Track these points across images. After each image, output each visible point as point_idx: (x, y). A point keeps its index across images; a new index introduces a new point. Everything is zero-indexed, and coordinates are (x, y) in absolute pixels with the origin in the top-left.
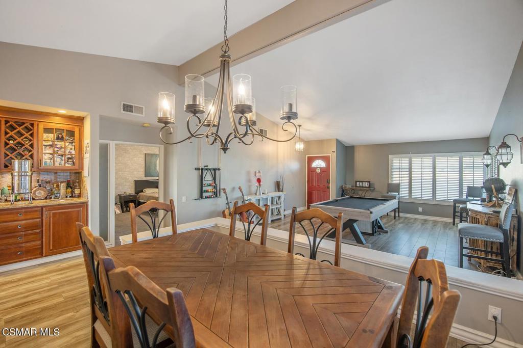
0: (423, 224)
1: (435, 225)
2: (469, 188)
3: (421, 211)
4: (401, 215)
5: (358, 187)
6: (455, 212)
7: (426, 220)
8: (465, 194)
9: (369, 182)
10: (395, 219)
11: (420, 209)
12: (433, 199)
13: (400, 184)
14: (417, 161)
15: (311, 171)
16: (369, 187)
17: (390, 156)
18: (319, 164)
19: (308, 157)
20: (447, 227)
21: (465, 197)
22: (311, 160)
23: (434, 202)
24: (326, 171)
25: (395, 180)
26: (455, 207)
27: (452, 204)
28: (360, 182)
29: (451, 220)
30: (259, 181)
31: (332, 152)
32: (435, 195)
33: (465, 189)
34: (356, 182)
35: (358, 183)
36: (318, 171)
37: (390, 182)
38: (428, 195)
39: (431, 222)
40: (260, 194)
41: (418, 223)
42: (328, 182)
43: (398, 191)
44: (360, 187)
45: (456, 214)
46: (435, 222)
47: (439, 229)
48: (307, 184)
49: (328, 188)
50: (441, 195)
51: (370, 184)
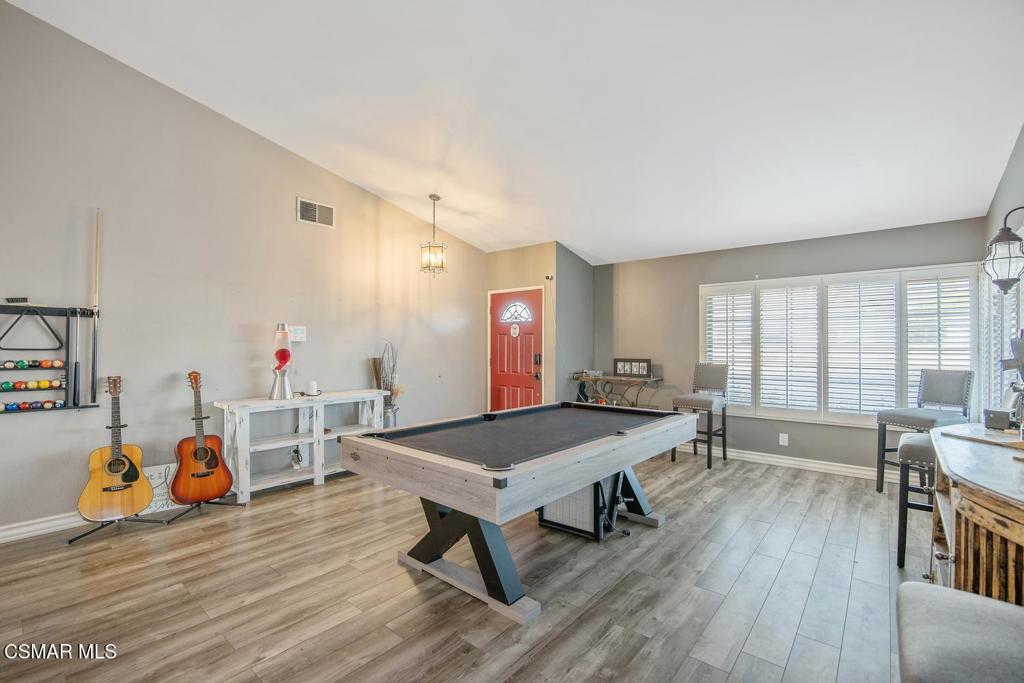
0: (786, 487)
1: (822, 492)
2: (927, 376)
3: (786, 444)
4: (732, 453)
5: (620, 375)
6: (883, 450)
7: (798, 473)
8: (913, 394)
9: (648, 361)
10: (709, 467)
11: (784, 439)
12: (819, 408)
13: (727, 366)
14: (774, 299)
15: (499, 331)
16: (648, 376)
17: (703, 289)
18: (517, 313)
19: (492, 295)
20: (858, 500)
21: (912, 404)
22: (498, 301)
23: (821, 419)
24: (532, 332)
25: (718, 356)
26: (882, 433)
27: (875, 425)
28: (625, 361)
29: (871, 473)
30: (283, 356)
31: (545, 278)
32: (826, 398)
33: (914, 378)
34: (616, 361)
35: (620, 365)
36: (515, 332)
37: (701, 362)
38: (803, 398)
39: (812, 479)
40: (283, 396)
41: (773, 481)
42: (538, 362)
43: (720, 386)
44: (625, 375)
45: (888, 456)
46: (825, 477)
47: (832, 505)
48: (489, 368)
49: (538, 377)
50: (842, 398)
51: (649, 366)
